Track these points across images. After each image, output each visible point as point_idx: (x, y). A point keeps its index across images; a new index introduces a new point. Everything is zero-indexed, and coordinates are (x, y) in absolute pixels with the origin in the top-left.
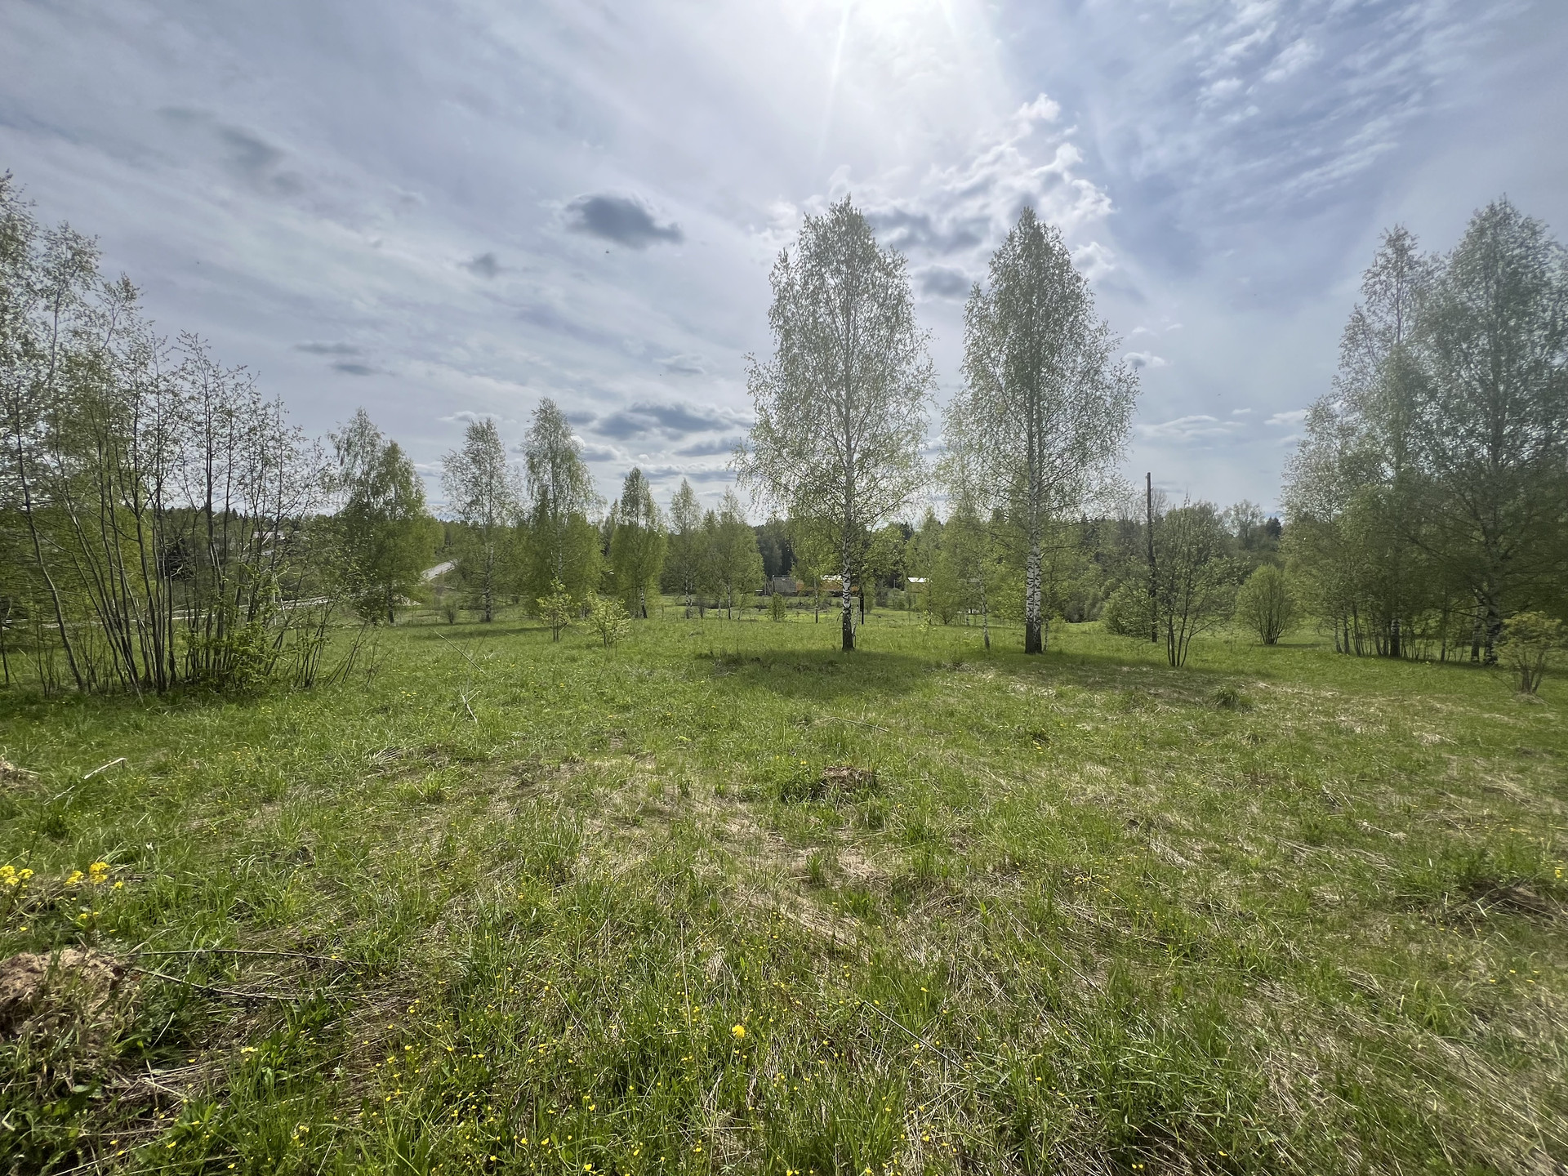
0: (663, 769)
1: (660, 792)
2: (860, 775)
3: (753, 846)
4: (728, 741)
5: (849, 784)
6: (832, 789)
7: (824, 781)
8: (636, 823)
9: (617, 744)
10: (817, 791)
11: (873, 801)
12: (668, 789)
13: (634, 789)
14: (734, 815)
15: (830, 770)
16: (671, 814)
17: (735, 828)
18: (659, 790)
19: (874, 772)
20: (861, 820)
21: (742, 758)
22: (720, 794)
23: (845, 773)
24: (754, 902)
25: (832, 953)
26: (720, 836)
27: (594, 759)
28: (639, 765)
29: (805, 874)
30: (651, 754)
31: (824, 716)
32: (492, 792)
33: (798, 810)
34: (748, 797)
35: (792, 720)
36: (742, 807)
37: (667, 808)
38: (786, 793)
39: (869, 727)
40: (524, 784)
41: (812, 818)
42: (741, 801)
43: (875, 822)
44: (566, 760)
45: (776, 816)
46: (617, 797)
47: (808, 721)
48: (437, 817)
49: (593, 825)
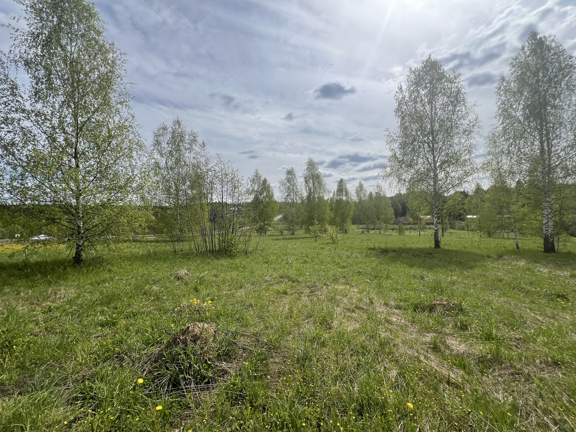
0: (361, 292)
1: (361, 300)
2: (453, 304)
3: (404, 328)
4: (387, 283)
5: (448, 308)
6: (439, 309)
7: (435, 305)
8: (353, 311)
9: (342, 280)
10: (432, 309)
11: (461, 317)
12: (365, 300)
13: (351, 298)
14: (394, 314)
15: (437, 300)
16: (366, 310)
17: (394, 319)
18: (360, 300)
19: (460, 304)
20: (456, 325)
21: (394, 291)
22: (386, 304)
23: (445, 303)
24: (408, 352)
25: (448, 383)
26: (388, 321)
27: (335, 285)
28: (351, 289)
29: (430, 345)
30: (356, 286)
31: (430, 277)
32: (302, 293)
33: (423, 316)
34: (398, 307)
35: (414, 277)
36: (397, 311)
37: (365, 307)
38: (416, 308)
39: (454, 283)
40: (312, 292)
41: (430, 320)
42: (396, 309)
43: (464, 327)
44: (325, 285)
45: (413, 317)
46: (345, 300)
47: (422, 278)
48: (286, 300)
49: (338, 310)
